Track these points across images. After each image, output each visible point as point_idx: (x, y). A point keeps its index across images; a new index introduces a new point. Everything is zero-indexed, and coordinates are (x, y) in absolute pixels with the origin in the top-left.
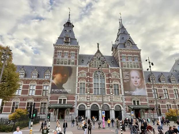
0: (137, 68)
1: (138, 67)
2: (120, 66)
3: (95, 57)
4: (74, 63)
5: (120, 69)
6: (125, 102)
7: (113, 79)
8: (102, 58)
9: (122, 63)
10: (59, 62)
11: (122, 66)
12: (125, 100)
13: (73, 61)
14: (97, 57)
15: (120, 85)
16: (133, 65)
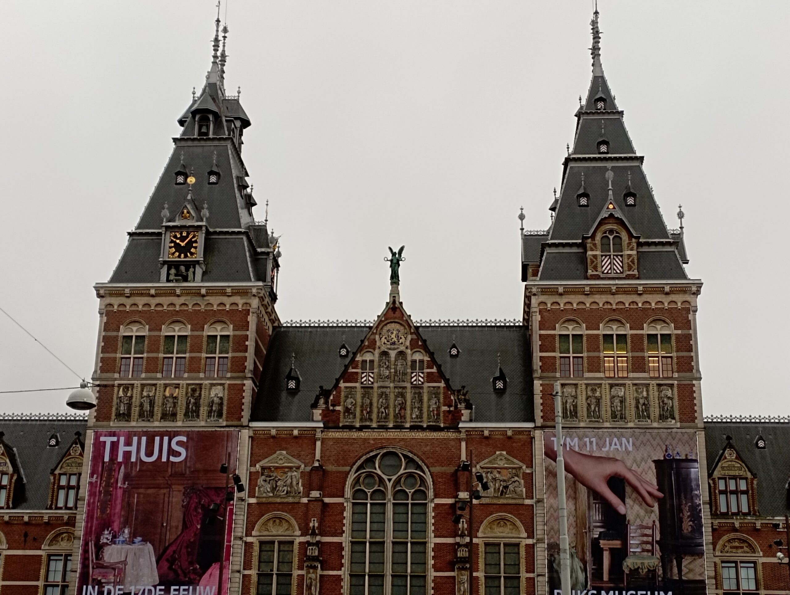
2: (538, 413)
3: (368, 357)
4: (221, 404)
5: (539, 435)
7: (488, 509)
8: (418, 357)
9: (549, 392)
10: (129, 406)
11: (549, 414)
13: (217, 392)
14: (385, 354)
15: (530, 549)
16: (631, 402)
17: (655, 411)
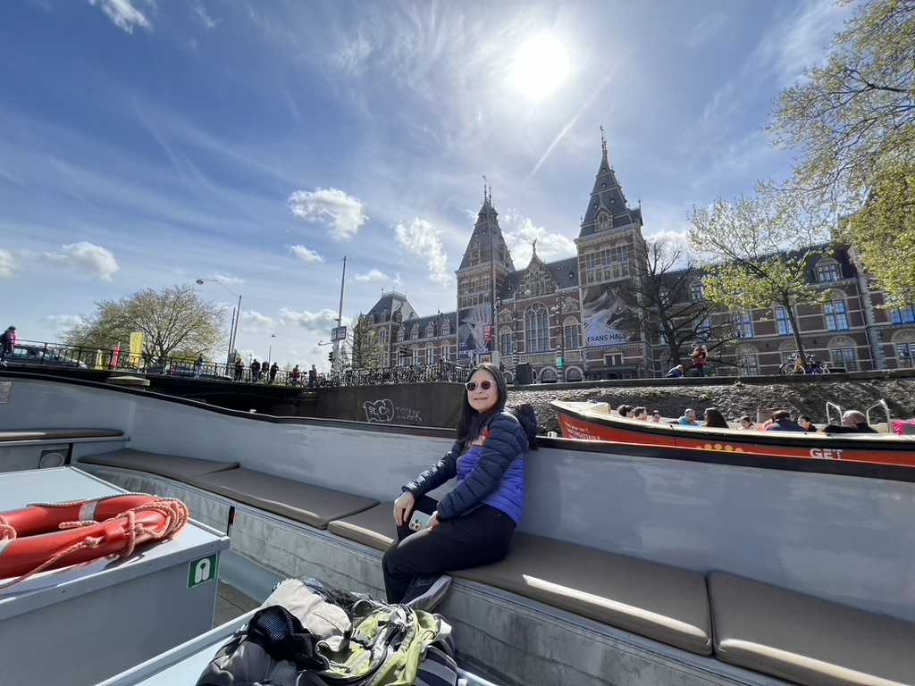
0: (623, 275)
1: (625, 273)
2: (580, 282)
3: (527, 276)
4: (488, 298)
5: (580, 289)
6: (588, 361)
7: (566, 316)
8: (542, 272)
9: (583, 275)
10: (466, 303)
11: (584, 282)
12: (588, 358)
13: (487, 295)
15: (579, 326)
16: (612, 272)
17: (621, 273)
